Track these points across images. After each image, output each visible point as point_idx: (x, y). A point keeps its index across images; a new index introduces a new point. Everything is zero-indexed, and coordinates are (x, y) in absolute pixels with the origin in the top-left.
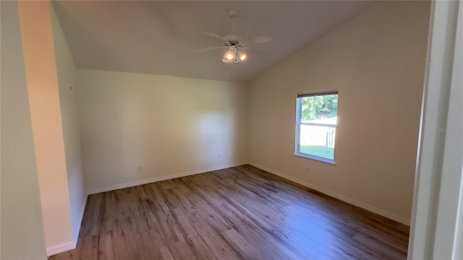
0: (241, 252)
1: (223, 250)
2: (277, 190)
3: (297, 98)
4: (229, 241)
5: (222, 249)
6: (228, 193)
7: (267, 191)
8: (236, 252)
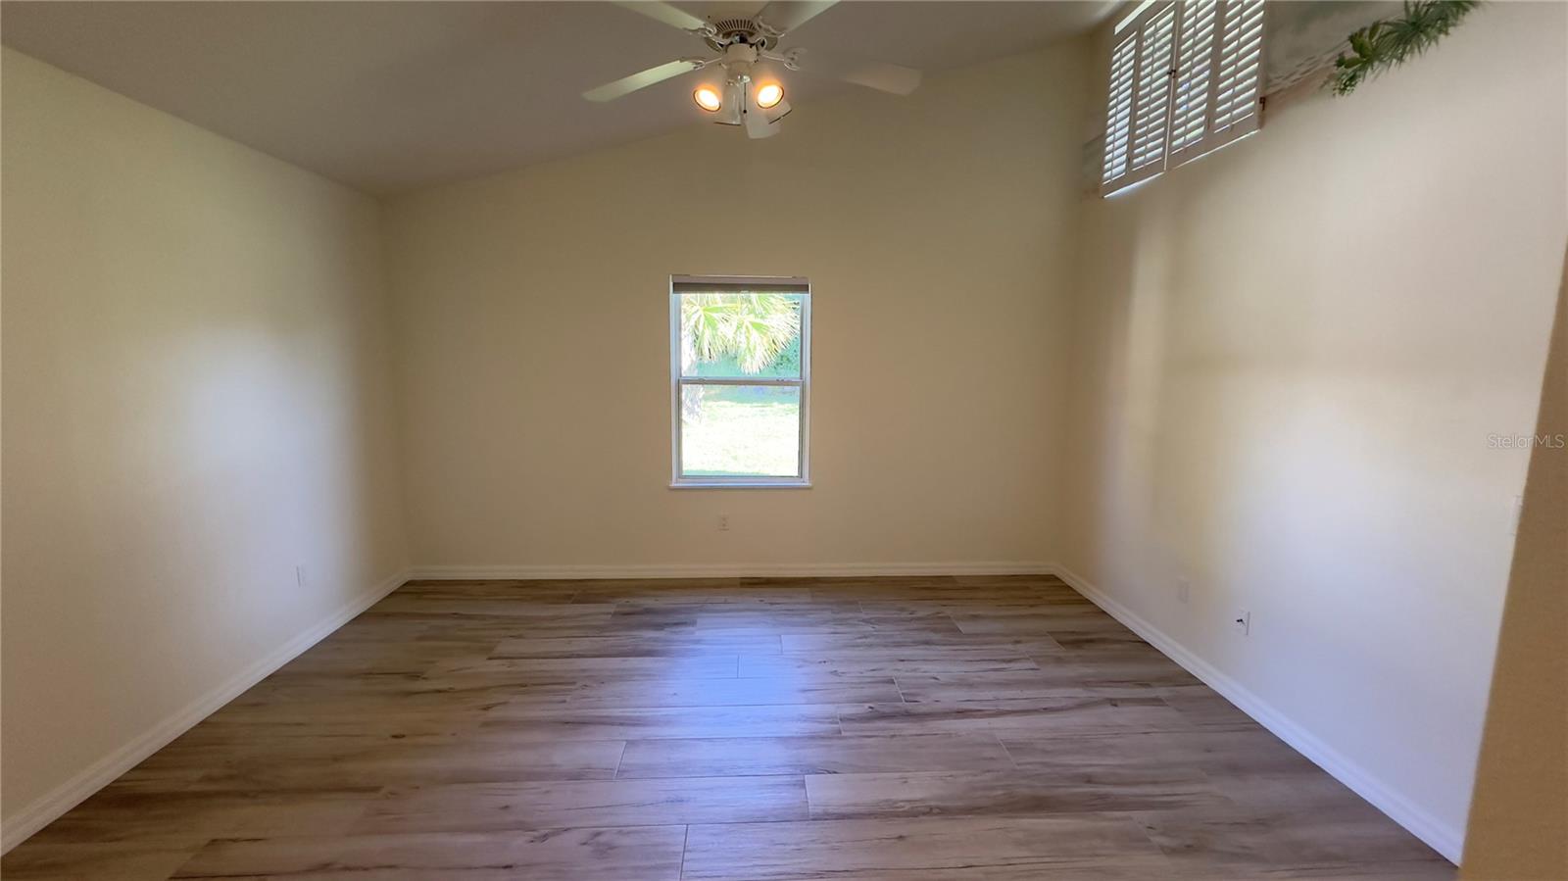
0: (933, 803)
1: (901, 837)
2: (682, 617)
3: (673, 296)
4: (862, 810)
5: (893, 841)
6: (564, 702)
7: (663, 632)
8: (924, 814)
